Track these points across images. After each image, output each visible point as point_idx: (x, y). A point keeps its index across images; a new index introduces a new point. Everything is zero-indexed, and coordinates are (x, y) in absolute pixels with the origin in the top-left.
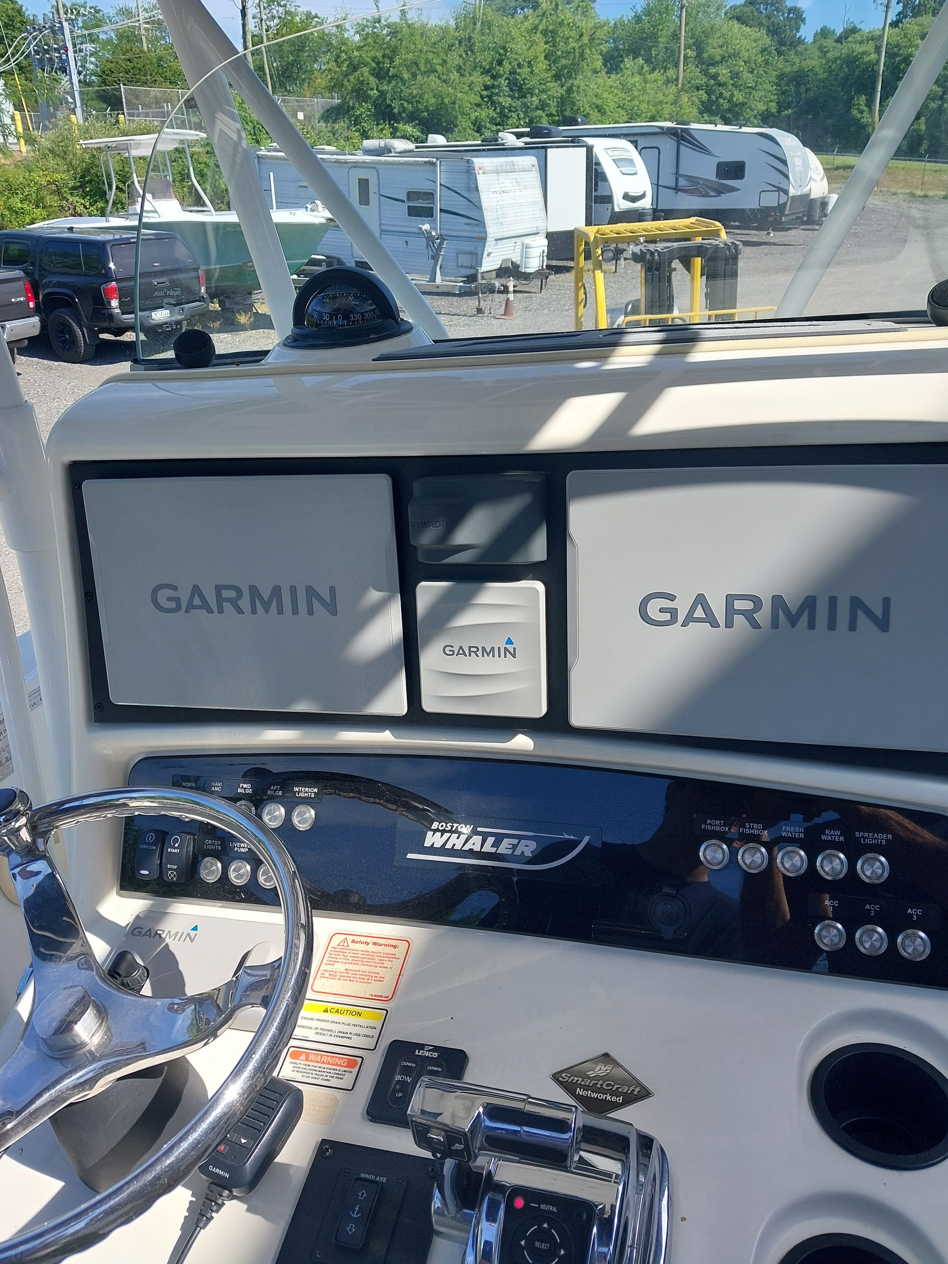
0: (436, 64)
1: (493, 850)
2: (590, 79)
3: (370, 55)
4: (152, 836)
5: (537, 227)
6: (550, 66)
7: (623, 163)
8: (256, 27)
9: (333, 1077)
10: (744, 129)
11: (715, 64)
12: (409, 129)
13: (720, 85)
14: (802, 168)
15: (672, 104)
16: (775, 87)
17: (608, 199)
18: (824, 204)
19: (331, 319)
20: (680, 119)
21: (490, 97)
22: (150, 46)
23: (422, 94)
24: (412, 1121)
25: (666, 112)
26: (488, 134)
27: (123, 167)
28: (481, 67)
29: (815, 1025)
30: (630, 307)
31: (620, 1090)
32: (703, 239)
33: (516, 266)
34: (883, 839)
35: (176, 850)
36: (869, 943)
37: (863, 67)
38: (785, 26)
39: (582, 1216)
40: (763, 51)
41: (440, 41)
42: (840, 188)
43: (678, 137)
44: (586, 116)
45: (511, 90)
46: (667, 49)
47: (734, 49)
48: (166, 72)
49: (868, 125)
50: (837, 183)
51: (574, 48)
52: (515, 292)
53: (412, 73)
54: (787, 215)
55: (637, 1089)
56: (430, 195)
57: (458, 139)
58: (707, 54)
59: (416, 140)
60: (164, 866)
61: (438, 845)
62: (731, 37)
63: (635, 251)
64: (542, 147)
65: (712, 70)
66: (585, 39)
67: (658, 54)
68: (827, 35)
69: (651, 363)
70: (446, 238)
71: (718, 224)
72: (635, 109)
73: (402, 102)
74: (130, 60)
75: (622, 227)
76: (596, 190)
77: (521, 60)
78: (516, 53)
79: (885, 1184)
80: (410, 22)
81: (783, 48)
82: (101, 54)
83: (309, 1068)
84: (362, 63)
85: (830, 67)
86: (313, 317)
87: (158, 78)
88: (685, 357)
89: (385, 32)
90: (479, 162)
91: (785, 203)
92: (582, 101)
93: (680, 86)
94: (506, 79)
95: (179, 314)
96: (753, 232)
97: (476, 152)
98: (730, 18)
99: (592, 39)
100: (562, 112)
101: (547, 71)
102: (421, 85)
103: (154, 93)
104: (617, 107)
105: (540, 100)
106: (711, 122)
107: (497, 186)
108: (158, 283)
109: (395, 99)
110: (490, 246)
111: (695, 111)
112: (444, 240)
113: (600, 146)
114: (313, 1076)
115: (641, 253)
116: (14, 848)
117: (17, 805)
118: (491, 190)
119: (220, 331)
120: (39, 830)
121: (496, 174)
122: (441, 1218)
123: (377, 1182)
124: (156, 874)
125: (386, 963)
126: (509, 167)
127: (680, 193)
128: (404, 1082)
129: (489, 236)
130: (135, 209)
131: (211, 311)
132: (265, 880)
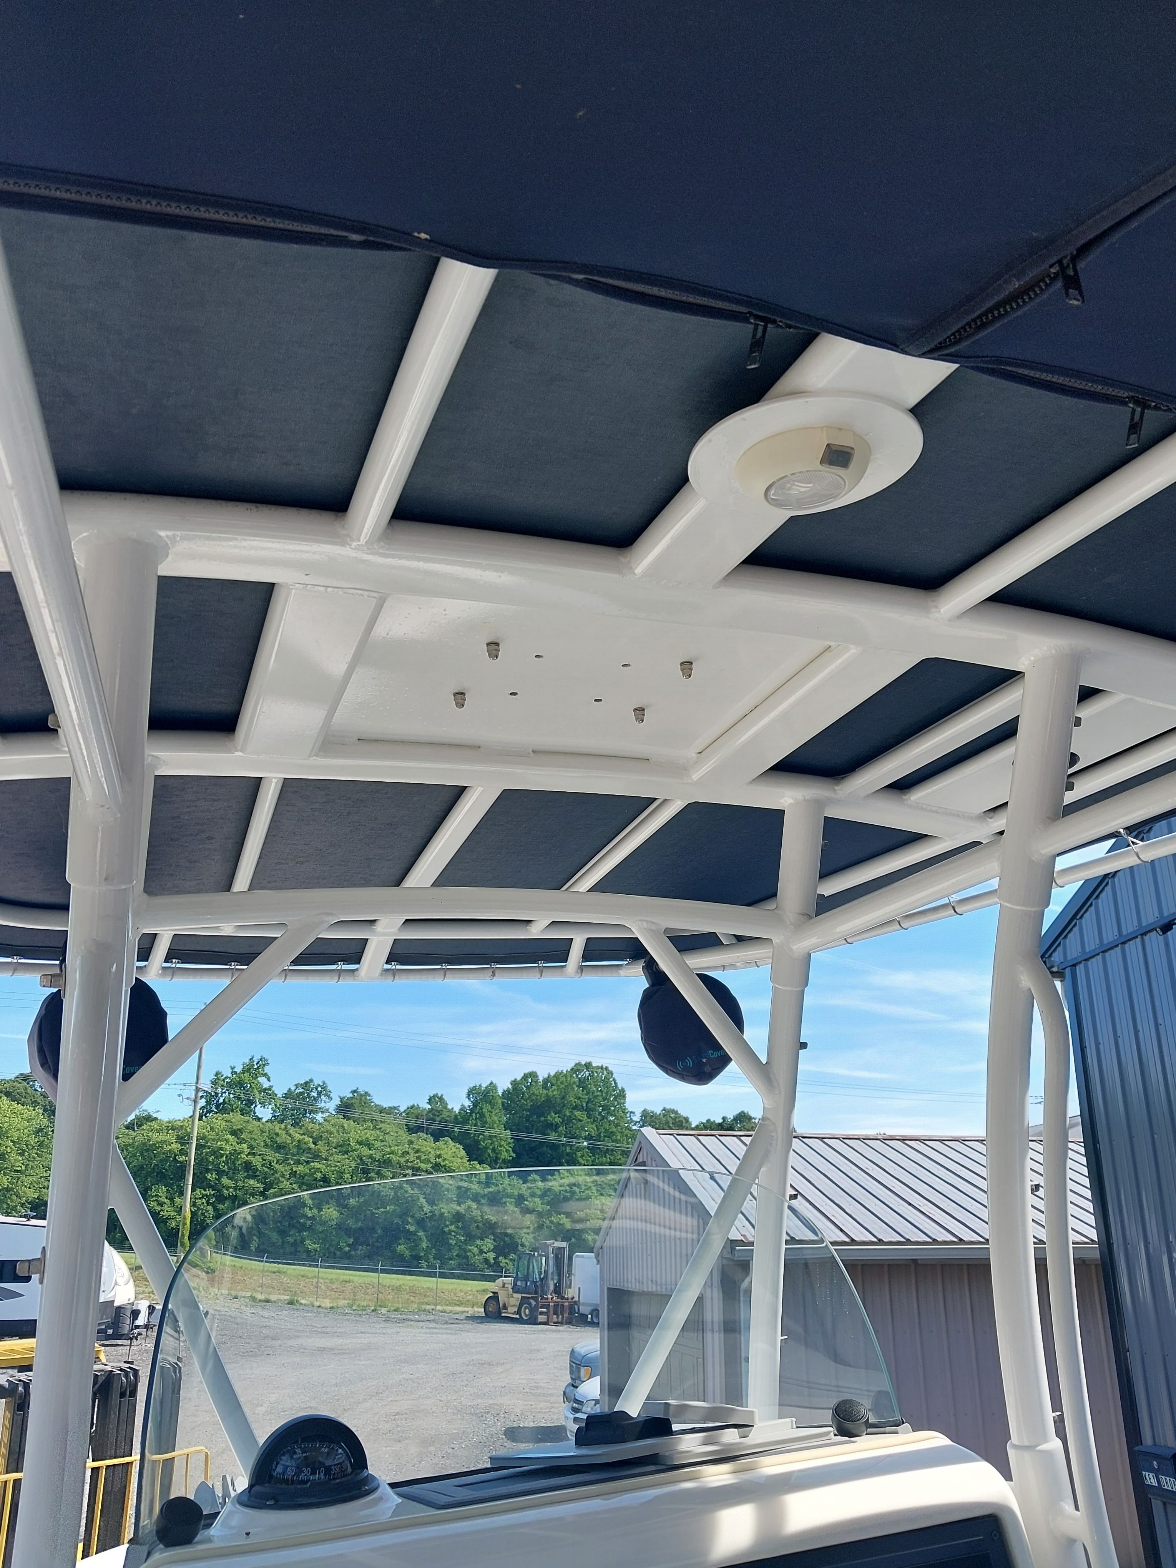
18: (133, 1313)
50: (144, 1285)
115: (9, 1385)
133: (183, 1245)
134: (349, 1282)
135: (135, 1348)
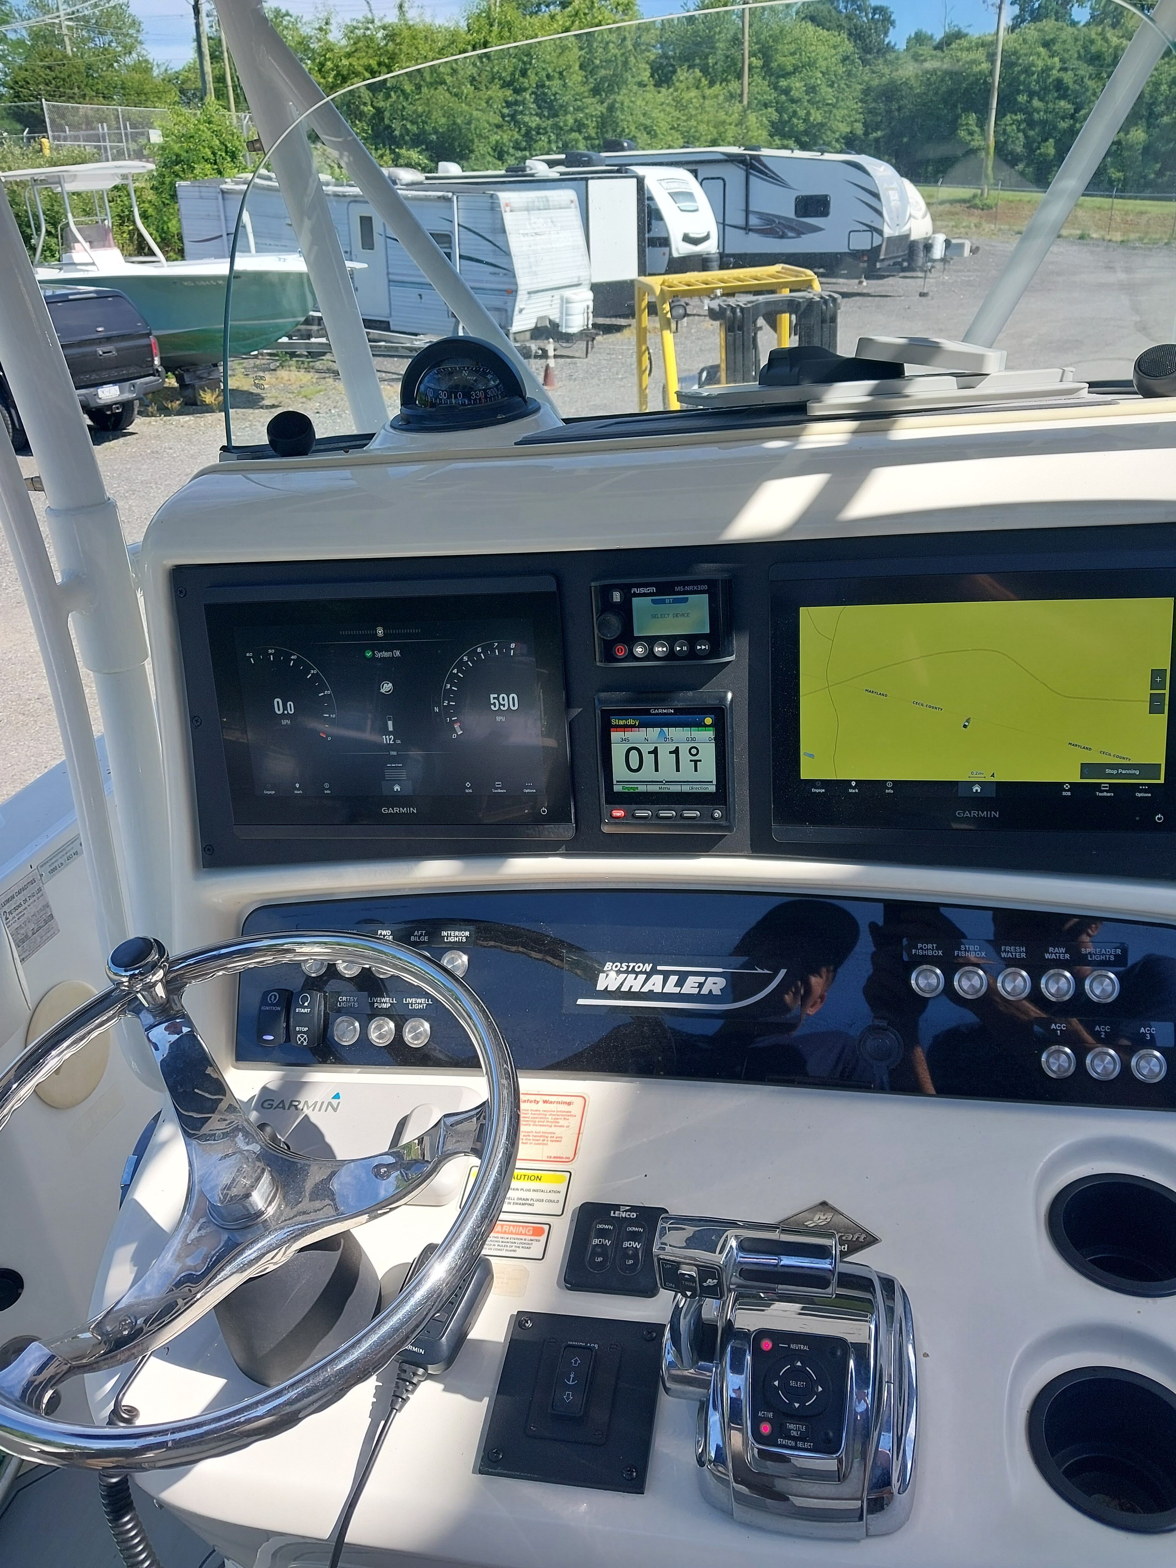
0: (444, 73)
1: (677, 990)
2: (636, 93)
3: (361, 62)
4: (275, 996)
5: (579, 277)
6: (586, 77)
7: (680, 197)
8: (211, 27)
9: (519, 1247)
10: (827, 156)
11: (787, 75)
12: (414, 155)
13: (793, 101)
14: (899, 203)
15: (736, 125)
16: (860, 104)
17: (665, 242)
18: (928, 247)
19: (450, 397)
20: (747, 143)
21: (513, 116)
22: (75, 50)
23: (429, 111)
24: (658, 1259)
25: (731, 133)
26: (511, 161)
27: (52, 206)
28: (500, 78)
29: (1047, 1158)
30: (704, 374)
31: (845, 1238)
32: (791, 291)
33: (555, 326)
35: (306, 1010)
36: (1101, 1067)
37: (972, 78)
38: (871, 29)
39: (836, 1352)
40: (845, 59)
41: (449, 46)
42: (947, 226)
43: (746, 166)
44: (633, 139)
45: (539, 107)
46: (727, 57)
47: (809, 57)
48: (98, 83)
49: (980, 149)
50: (942, 220)
51: (615, 56)
52: (555, 356)
53: (416, 84)
54: (883, 260)
55: (864, 1236)
56: (446, 238)
57: (476, 168)
58: (776, 64)
59: (424, 170)
60: (291, 1028)
61: (613, 988)
62: (805, 42)
63: (712, 306)
64: (582, 179)
65: (783, 83)
66: (629, 44)
67: (716, 63)
68: (923, 41)
69: (850, 442)
71: (809, 272)
72: (693, 130)
73: (404, 122)
74: (50, 68)
75: (692, 277)
76: (649, 231)
77: (550, 70)
78: (544, 61)
79: (1139, 1312)
80: (411, 23)
81: (869, 56)
82: (10, 59)
83: (495, 1240)
84: (353, 73)
85: (928, 79)
86: (426, 395)
87: (87, 91)
88: (887, 435)
89: (380, 35)
90: (506, 197)
91: (880, 246)
92: (626, 121)
93: (745, 102)
94: (533, 93)
95: (130, 391)
96: (841, 281)
97: (502, 184)
98: (803, 19)
99: (636, 45)
100: (602, 133)
101: (584, 84)
102: (428, 99)
103: (84, 111)
104: (671, 129)
105: (576, 121)
106: (785, 147)
107: (529, 226)
108: (104, 353)
109: (395, 119)
110: (521, 301)
111: (765, 133)
113: (652, 176)
114: (496, 1247)
115: (719, 308)
116: (147, 1005)
117: (154, 956)
118: (521, 232)
119: (179, 413)
120: (174, 986)
121: (526, 212)
122: (674, 1372)
123: (589, 1348)
124: (283, 1039)
125: (562, 1122)
126: (541, 204)
127: (750, 233)
128: (603, 1246)
129: (520, 288)
130: (71, 257)
131: (166, 388)
132: (412, 1038)
133: (986, 176)
134: (1146, 213)
135: (931, 281)
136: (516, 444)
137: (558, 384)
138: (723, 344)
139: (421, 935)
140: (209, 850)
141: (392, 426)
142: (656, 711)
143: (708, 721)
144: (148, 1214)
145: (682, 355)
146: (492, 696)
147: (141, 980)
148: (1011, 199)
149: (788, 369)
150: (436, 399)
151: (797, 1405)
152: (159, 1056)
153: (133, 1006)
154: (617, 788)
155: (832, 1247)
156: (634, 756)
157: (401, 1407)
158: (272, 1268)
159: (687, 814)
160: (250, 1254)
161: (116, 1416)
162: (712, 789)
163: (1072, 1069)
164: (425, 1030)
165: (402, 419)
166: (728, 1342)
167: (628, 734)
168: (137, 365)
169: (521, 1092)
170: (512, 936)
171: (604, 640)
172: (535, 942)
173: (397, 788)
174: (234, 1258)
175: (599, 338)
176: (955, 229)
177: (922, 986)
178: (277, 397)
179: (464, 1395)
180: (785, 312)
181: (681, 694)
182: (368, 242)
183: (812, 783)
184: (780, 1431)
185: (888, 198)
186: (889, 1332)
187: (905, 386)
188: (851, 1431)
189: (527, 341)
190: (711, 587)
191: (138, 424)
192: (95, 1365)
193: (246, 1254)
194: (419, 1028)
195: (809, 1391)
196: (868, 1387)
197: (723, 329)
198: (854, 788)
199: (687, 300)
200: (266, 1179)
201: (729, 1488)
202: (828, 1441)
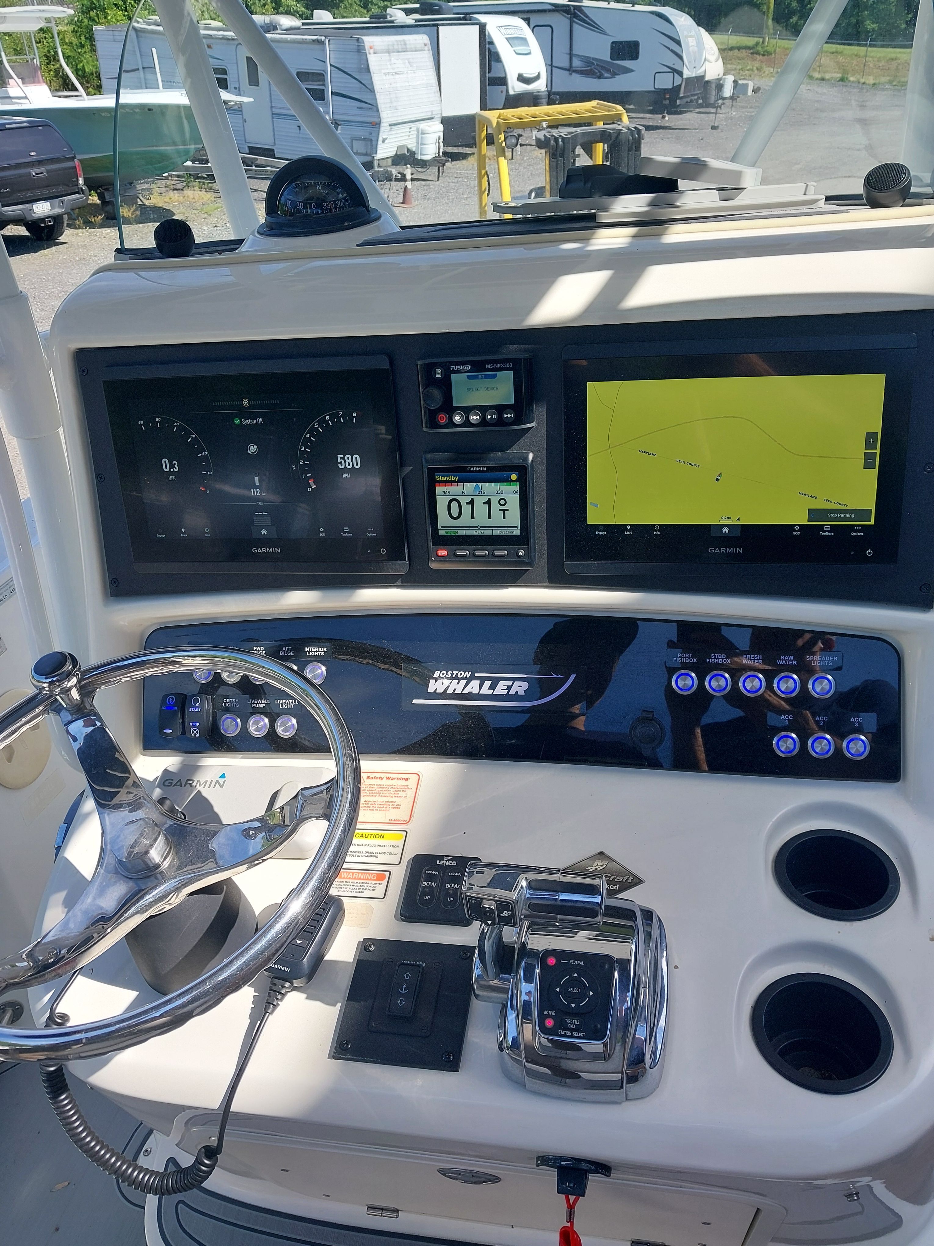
1: (491, 692)
4: (172, 698)
5: (432, 111)
7: (516, 42)
9: (366, 889)
10: (638, 8)
14: (696, 49)
17: (502, 81)
18: (720, 86)
19: (305, 208)
24: (467, 896)
26: (375, 10)
29: (776, 818)
30: (533, 194)
31: (616, 880)
32: (604, 124)
33: (412, 153)
34: (829, 661)
35: (197, 710)
36: (820, 749)
39: (604, 966)
42: (736, 69)
43: (570, 15)
49: (762, 4)
50: (732, 64)
52: (412, 180)
54: (682, 98)
55: (631, 878)
56: (320, 77)
57: (345, 15)
59: (301, 17)
60: (186, 723)
61: (440, 691)
63: (538, 136)
64: (434, 25)
69: (631, 244)
70: (339, 123)
71: (619, 107)
75: (523, 111)
76: (490, 71)
79: (839, 932)
83: (343, 884)
86: (286, 206)
88: (660, 239)
90: (371, 41)
91: (680, 85)
95: (60, 207)
96: (648, 116)
97: (365, 29)
107: (389, 66)
108: (37, 174)
110: (384, 131)
112: (339, 125)
113: (493, 23)
114: (348, 890)
115: (545, 139)
116: (65, 706)
117: (69, 667)
118: (383, 71)
119: (102, 226)
120: (87, 691)
121: (387, 54)
122: (482, 982)
123: (419, 966)
124: (180, 732)
125: (401, 794)
126: (400, 47)
127: (573, 74)
128: (430, 887)
129: (382, 121)
130: (7, 92)
131: (90, 204)
132: (283, 731)
133: (767, 27)
134: (896, 59)
135: (721, 117)
136: (358, 246)
137: (415, 203)
138: (548, 168)
139: (288, 650)
140: (115, 582)
141: (258, 233)
142: (472, 469)
143: (514, 477)
144: (75, 868)
145: (516, 179)
146: (339, 456)
147: (59, 685)
148: (786, 46)
149: (582, 184)
150: (294, 209)
151: (573, 1005)
152: (76, 746)
153: (54, 706)
154: (442, 532)
155: (600, 886)
156: (454, 506)
157: (273, 1011)
158: (168, 907)
159: (497, 553)
160: (149, 898)
161: (51, 1021)
162: (517, 532)
163: (797, 750)
164: (293, 725)
165: (267, 227)
166: (522, 959)
167: (449, 488)
168: (65, 185)
169: (362, 771)
170: (363, 651)
171: (429, 409)
172: (380, 655)
173: (264, 532)
174: (138, 901)
175: (448, 164)
176: (741, 72)
177: (680, 686)
178: (184, 213)
179: (323, 1002)
180: (600, 142)
181: (492, 455)
182: (254, 80)
183: (596, 527)
184: (561, 1025)
185: (688, 44)
186: (646, 950)
187: (677, 199)
188: (615, 1024)
189: (389, 166)
190: (516, 366)
191: (68, 235)
192: (27, 983)
193: (147, 898)
194: (288, 723)
195: (583, 995)
196: (629, 991)
197: (548, 157)
198: (629, 531)
199: (520, 131)
200: (161, 840)
201: (522, 1066)
202: (596, 1031)
